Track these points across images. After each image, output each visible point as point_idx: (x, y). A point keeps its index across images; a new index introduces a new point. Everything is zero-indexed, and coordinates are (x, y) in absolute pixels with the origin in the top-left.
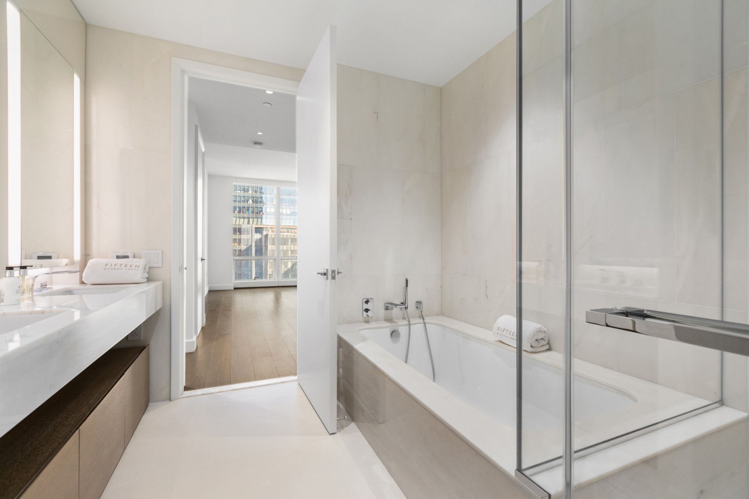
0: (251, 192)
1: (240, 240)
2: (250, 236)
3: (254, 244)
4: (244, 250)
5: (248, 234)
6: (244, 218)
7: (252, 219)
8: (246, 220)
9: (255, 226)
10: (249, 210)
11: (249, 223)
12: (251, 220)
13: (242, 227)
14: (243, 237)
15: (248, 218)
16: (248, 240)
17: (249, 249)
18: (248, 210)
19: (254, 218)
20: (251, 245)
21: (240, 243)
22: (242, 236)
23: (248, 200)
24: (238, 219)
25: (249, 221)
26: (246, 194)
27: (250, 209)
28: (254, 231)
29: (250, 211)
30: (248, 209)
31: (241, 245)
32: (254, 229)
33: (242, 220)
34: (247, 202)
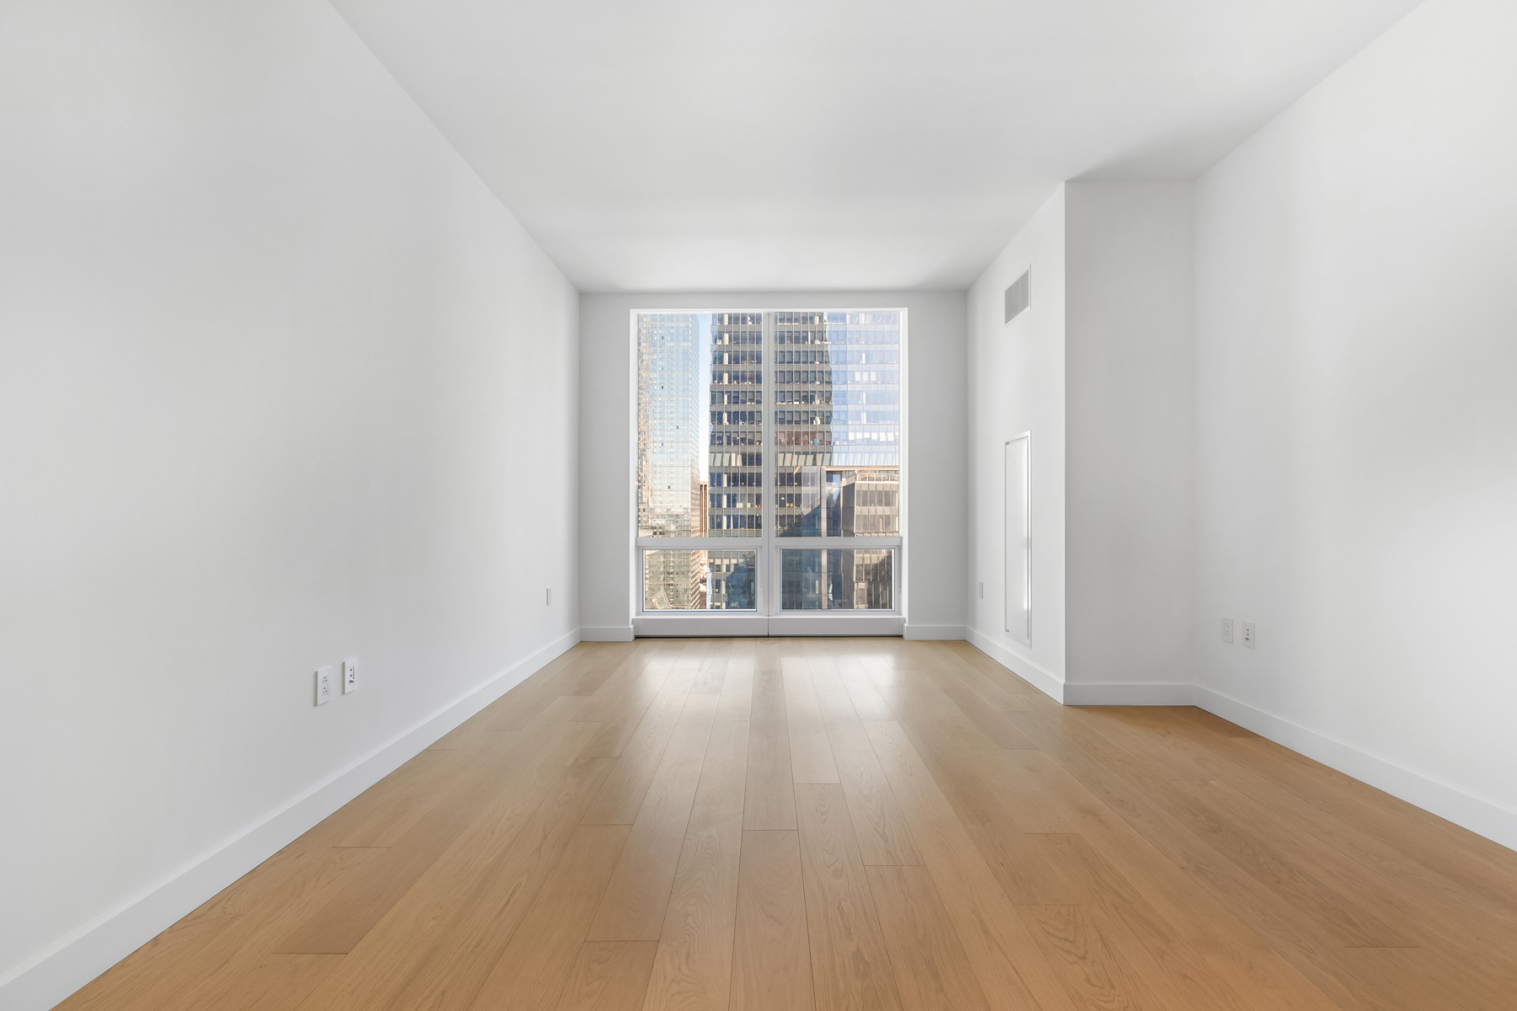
0: (818, 402)
1: (799, 496)
2: (816, 489)
3: (824, 505)
4: (808, 515)
5: (813, 484)
6: (806, 453)
7: (821, 455)
8: (810, 458)
9: (826, 469)
10: (815, 438)
11: (814, 464)
12: (819, 457)
13: (803, 471)
14: (805, 490)
15: (814, 454)
16: (813, 495)
17: (815, 515)
18: (813, 438)
19: (823, 453)
20: (820, 507)
21: (798, 504)
22: (803, 488)
23: (813, 419)
24: (795, 456)
25: (815, 459)
26: (810, 408)
27: (817, 435)
28: (824, 479)
29: (817, 441)
30: (813, 434)
31: (802, 506)
32: (824, 475)
33: (802, 457)
34: (812, 423)
